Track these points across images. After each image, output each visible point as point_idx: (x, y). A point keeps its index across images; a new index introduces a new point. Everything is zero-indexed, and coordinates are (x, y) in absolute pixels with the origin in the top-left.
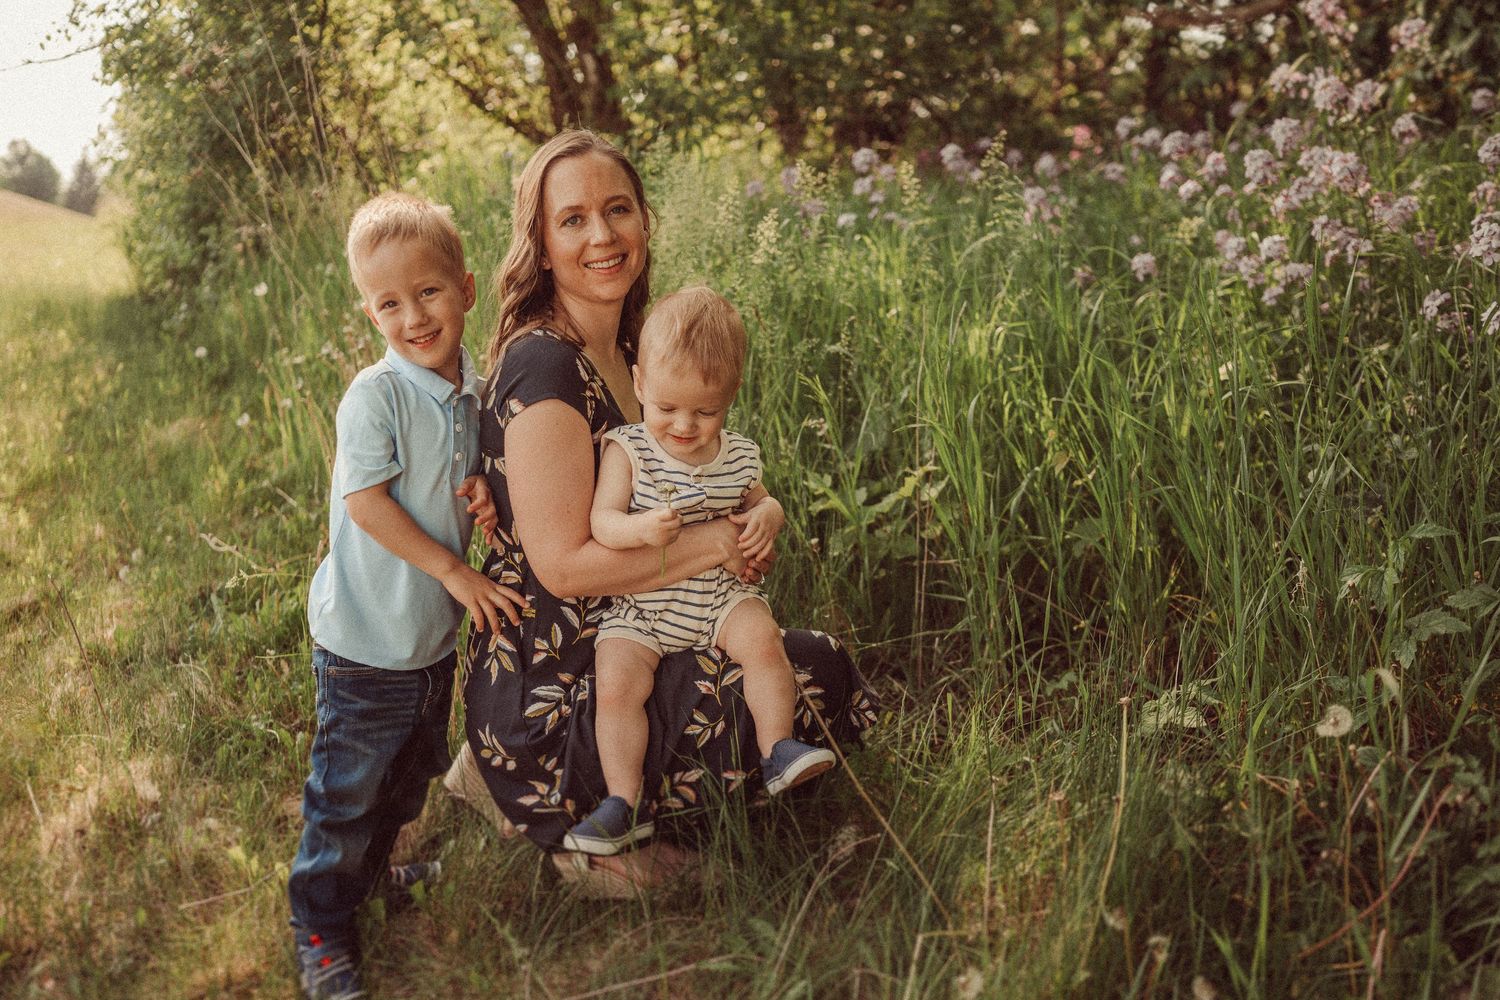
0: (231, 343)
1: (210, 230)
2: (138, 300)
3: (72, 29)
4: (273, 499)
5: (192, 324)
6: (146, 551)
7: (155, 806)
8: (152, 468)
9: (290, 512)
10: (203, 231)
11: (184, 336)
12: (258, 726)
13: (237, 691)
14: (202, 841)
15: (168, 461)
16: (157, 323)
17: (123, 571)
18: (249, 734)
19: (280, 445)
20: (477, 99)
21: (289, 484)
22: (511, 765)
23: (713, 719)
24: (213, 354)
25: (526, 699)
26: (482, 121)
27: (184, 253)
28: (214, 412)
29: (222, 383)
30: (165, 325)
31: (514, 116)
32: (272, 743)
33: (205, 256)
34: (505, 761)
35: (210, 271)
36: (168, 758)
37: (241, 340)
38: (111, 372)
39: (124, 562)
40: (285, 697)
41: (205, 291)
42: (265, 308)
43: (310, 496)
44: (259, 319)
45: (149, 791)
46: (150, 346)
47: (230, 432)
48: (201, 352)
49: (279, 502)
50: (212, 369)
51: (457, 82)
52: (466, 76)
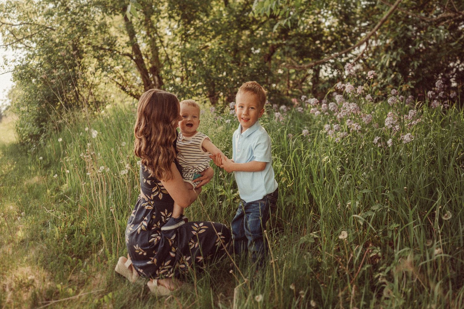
0: (50, 156)
1: (43, 124)
2: (19, 145)
3: (5, 66)
4: (63, 198)
5: (37, 151)
6: (26, 213)
9: (69, 201)
10: (42, 124)
11: (35, 154)
15: (31, 189)
16: (26, 151)
17: (19, 218)
20: (123, 89)
21: (69, 194)
22: (145, 254)
24: (45, 159)
25: (150, 238)
26: (124, 94)
27: (36, 130)
28: (45, 175)
29: (47, 167)
30: (28, 151)
31: (134, 93)
33: (42, 131)
34: (143, 253)
35: (43, 136)
37: (53, 154)
38: (13, 164)
39: (19, 216)
41: (42, 141)
42: (61, 145)
43: (75, 197)
44: (59, 149)
46: (25, 157)
47: (50, 180)
48: (41, 158)
49: (65, 198)
50: (44, 163)
51: (117, 83)
52: (120, 82)
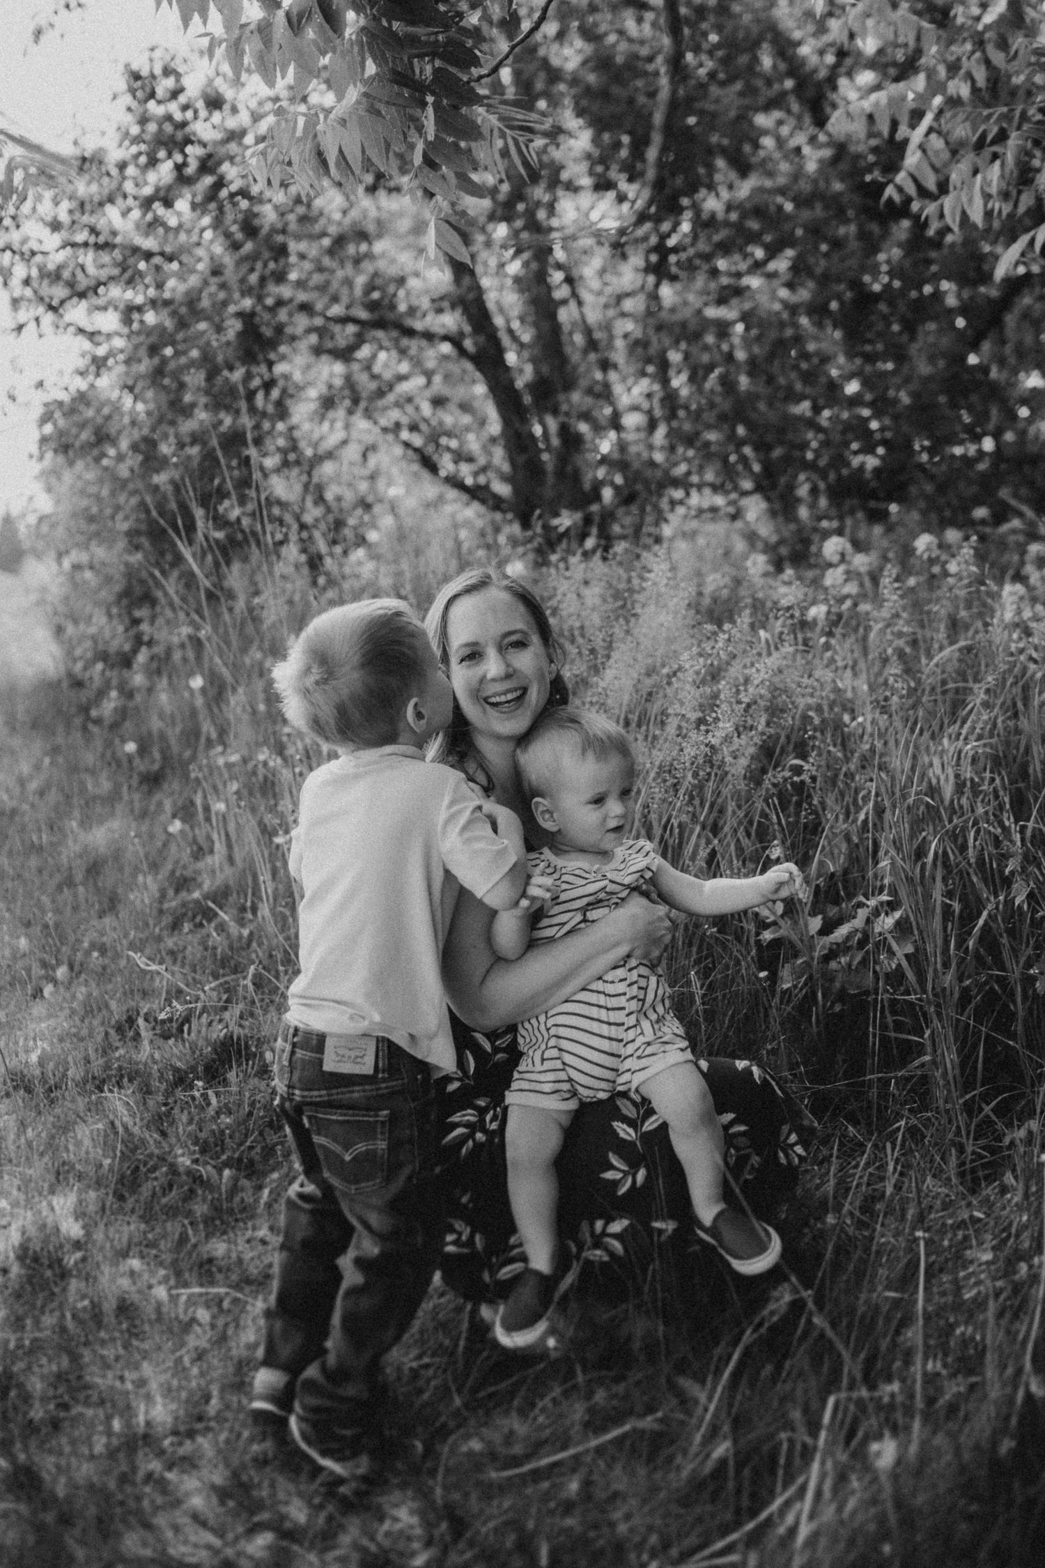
0: (163, 737)
1: (142, 613)
2: (65, 684)
4: (204, 912)
5: (122, 714)
6: (71, 967)
7: (77, 1245)
8: (79, 876)
9: (221, 928)
10: (137, 614)
11: (115, 726)
12: (185, 1161)
13: (161, 1123)
14: (125, 1283)
15: (94, 869)
16: (85, 710)
17: (48, 989)
18: (173, 1169)
19: (211, 851)
20: (430, 465)
21: (221, 896)
23: (634, 1167)
24: (143, 750)
26: (430, 488)
27: (116, 637)
28: (144, 814)
29: (153, 781)
30: (94, 713)
31: (469, 481)
32: (197, 1179)
33: (138, 642)
35: (142, 657)
36: (92, 1194)
37: (174, 734)
38: (37, 767)
39: (49, 979)
40: (213, 1132)
41: (138, 679)
42: (199, 701)
43: (243, 909)
44: (194, 713)
45: (73, 1229)
46: (78, 738)
48: (131, 747)
49: (209, 915)
50: (141, 766)
51: (407, 445)
52: (417, 441)
